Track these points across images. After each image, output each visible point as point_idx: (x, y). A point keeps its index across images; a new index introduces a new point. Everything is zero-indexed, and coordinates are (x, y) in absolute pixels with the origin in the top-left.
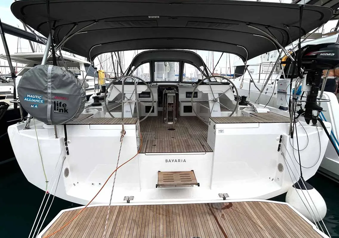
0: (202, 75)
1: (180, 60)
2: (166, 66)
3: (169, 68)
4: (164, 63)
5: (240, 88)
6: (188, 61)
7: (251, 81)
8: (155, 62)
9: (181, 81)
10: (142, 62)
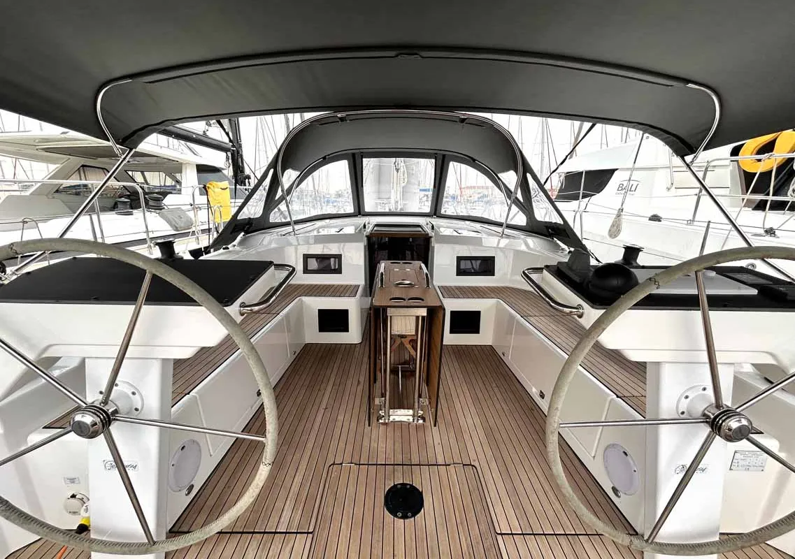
0: (509, 202)
1: (436, 154)
2: (397, 170)
3: (406, 175)
4: (395, 163)
5: (610, 236)
6: (462, 156)
7: (656, 218)
8: (364, 160)
9: (436, 212)
10: (324, 158)
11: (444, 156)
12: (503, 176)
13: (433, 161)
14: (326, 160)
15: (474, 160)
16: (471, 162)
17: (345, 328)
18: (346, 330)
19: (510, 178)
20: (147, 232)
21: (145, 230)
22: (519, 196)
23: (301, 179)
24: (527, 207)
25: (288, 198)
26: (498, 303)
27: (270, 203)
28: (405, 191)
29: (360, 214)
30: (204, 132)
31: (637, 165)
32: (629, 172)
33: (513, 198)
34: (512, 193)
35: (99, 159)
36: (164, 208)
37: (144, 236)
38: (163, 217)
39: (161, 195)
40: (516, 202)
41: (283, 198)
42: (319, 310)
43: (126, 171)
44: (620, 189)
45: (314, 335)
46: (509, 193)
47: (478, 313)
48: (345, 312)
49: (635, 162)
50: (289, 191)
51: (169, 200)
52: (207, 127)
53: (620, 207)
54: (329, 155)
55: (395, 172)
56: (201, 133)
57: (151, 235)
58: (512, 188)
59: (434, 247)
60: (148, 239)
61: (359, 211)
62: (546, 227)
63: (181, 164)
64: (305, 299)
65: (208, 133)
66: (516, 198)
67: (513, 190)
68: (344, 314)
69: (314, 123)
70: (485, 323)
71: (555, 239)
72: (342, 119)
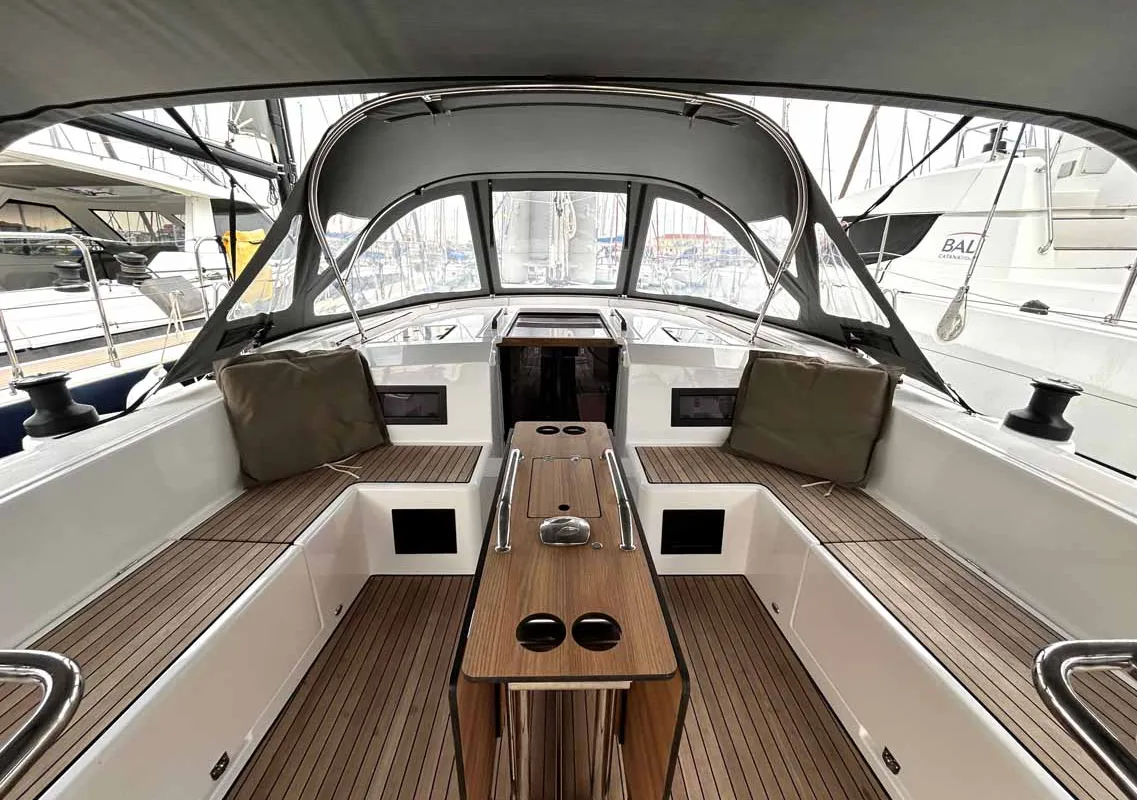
0: (771, 279)
1: (629, 183)
2: (560, 212)
3: (574, 223)
4: (555, 200)
5: (942, 336)
6: (677, 186)
7: (1035, 307)
8: (494, 193)
9: (627, 288)
10: (418, 191)
11: (644, 187)
12: (758, 227)
13: (624, 196)
14: (421, 196)
15: (701, 195)
16: (695, 198)
17: (450, 546)
18: (452, 549)
19: (776, 232)
20: (106, 325)
21: (100, 321)
22: (793, 270)
23: (373, 233)
24: (805, 287)
25: (343, 275)
26: (760, 495)
27: (306, 280)
28: (571, 254)
29: (492, 292)
30: (227, 143)
31: (999, 207)
32: (984, 220)
33: (779, 273)
34: (777, 263)
35: (38, 190)
36: (150, 278)
37: (100, 332)
38: (146, 292)
39: (141, 253)
40: (786, 280)
41: (331, 276)
42: (393, 511)
43: (92, 210)
44: (948, 248)
45: (385, 560)
46: (771, 263)
47: (720, 514)
48: (449, 515)
49: (996, 203)
50: (345, 261)
51: (162, 263)
52: (231, 135)
53: (962, 284)
54: (425, 186)
55: (556, 217)
56: (223, 145)
57: (113, 330)
58: (780, 253)
59: (628, 369)
60: (107, 338)
61: (491, 287)
62: (843, 328)
63: (184, 198)
64: (365, 489)
65: (234, 146)
66: (787, 273)
67: (780, 258)
68: (446, 518)
69: (375, 116)
70: (733, 534)
71: (860, 351)
72: (434, 107)
